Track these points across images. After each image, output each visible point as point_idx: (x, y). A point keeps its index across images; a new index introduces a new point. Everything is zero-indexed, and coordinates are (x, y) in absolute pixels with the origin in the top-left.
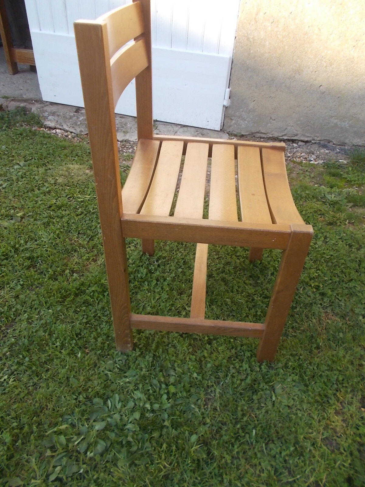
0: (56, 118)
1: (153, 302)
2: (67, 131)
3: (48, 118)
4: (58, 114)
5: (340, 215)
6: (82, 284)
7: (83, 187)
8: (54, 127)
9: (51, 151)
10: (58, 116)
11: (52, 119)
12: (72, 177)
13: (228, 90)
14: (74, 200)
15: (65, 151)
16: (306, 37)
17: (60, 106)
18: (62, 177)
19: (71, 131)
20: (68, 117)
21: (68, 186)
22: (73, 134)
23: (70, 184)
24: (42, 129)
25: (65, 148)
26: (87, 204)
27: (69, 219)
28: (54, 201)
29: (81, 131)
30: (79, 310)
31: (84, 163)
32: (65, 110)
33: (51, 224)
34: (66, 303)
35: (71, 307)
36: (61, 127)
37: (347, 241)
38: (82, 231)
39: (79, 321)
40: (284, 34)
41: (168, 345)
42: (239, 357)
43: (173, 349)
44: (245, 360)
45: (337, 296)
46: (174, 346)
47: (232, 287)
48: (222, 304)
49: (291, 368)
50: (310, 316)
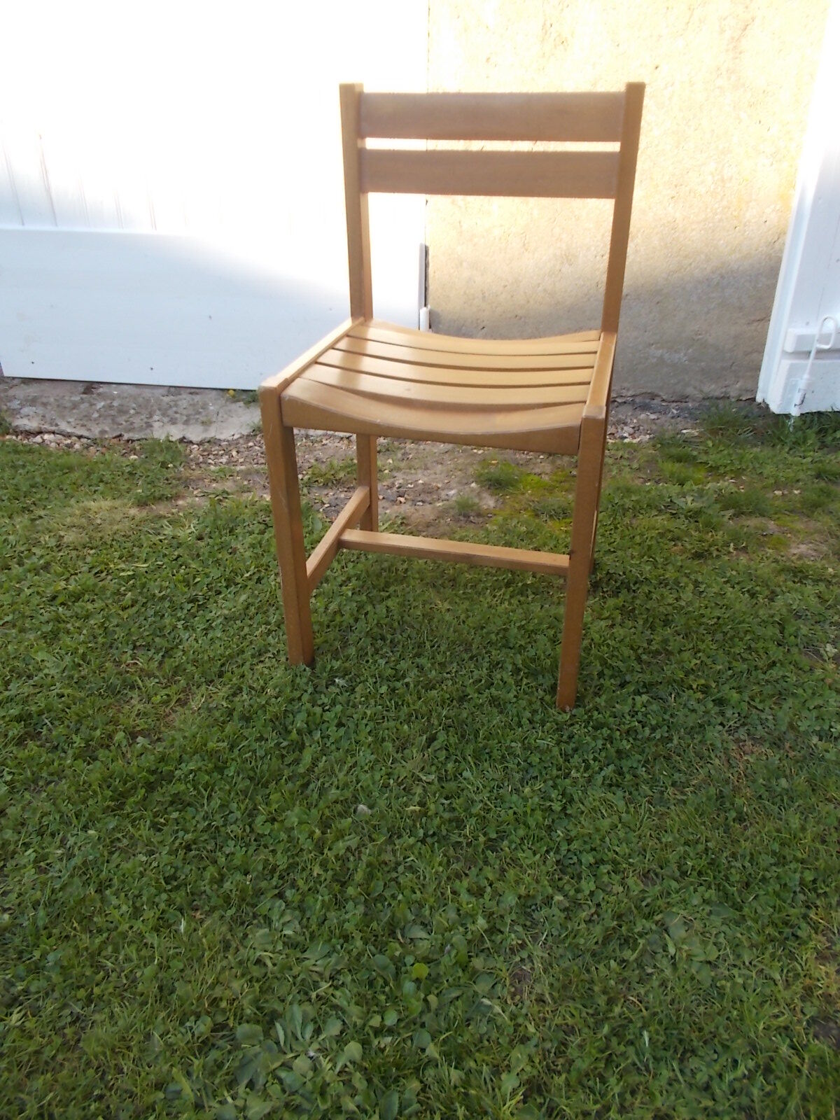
0: (40, 410)
1: (341, 776)
2: (69, 436)
3: (22, 411)
4: (44, 400)
5: (712, 536)
6: (163, 759)
7: (129, 544)
8: (37, 430)
9: (39, 480)
10: (45, 405)
11: (31, 413)
12: (97, 528)
13: (424, 311)
14: (110, 577)
15: (72, 475)
17: (47, 384)
18: (74, 529)
19: (79, 433)
20: (68, 405)
21: (92, 549)
22: (84, 440)
23: (94, 544)
24: (8, 437)
25: (71, 469)
26: (144, 580)
27: (107, 618)
28: (63, 584)
29: (103, 432)
30: (162, 820)
31: (121, 496)
32: (60, 390)
33: (61, 635)
34: (128, 809)
35: (141, 817)
36: (53, 428)
37: (742, 585)
38: (141, 640)
39: (167, 848)
41: (395, 869)
42: (569, 870)
43: (410, 875)
44: (584, 875)
45: (752, 703)
46: (411, 869)
47: (518, 716)
48: (503, 757)
49: (695, 873)
50: (706, 753)
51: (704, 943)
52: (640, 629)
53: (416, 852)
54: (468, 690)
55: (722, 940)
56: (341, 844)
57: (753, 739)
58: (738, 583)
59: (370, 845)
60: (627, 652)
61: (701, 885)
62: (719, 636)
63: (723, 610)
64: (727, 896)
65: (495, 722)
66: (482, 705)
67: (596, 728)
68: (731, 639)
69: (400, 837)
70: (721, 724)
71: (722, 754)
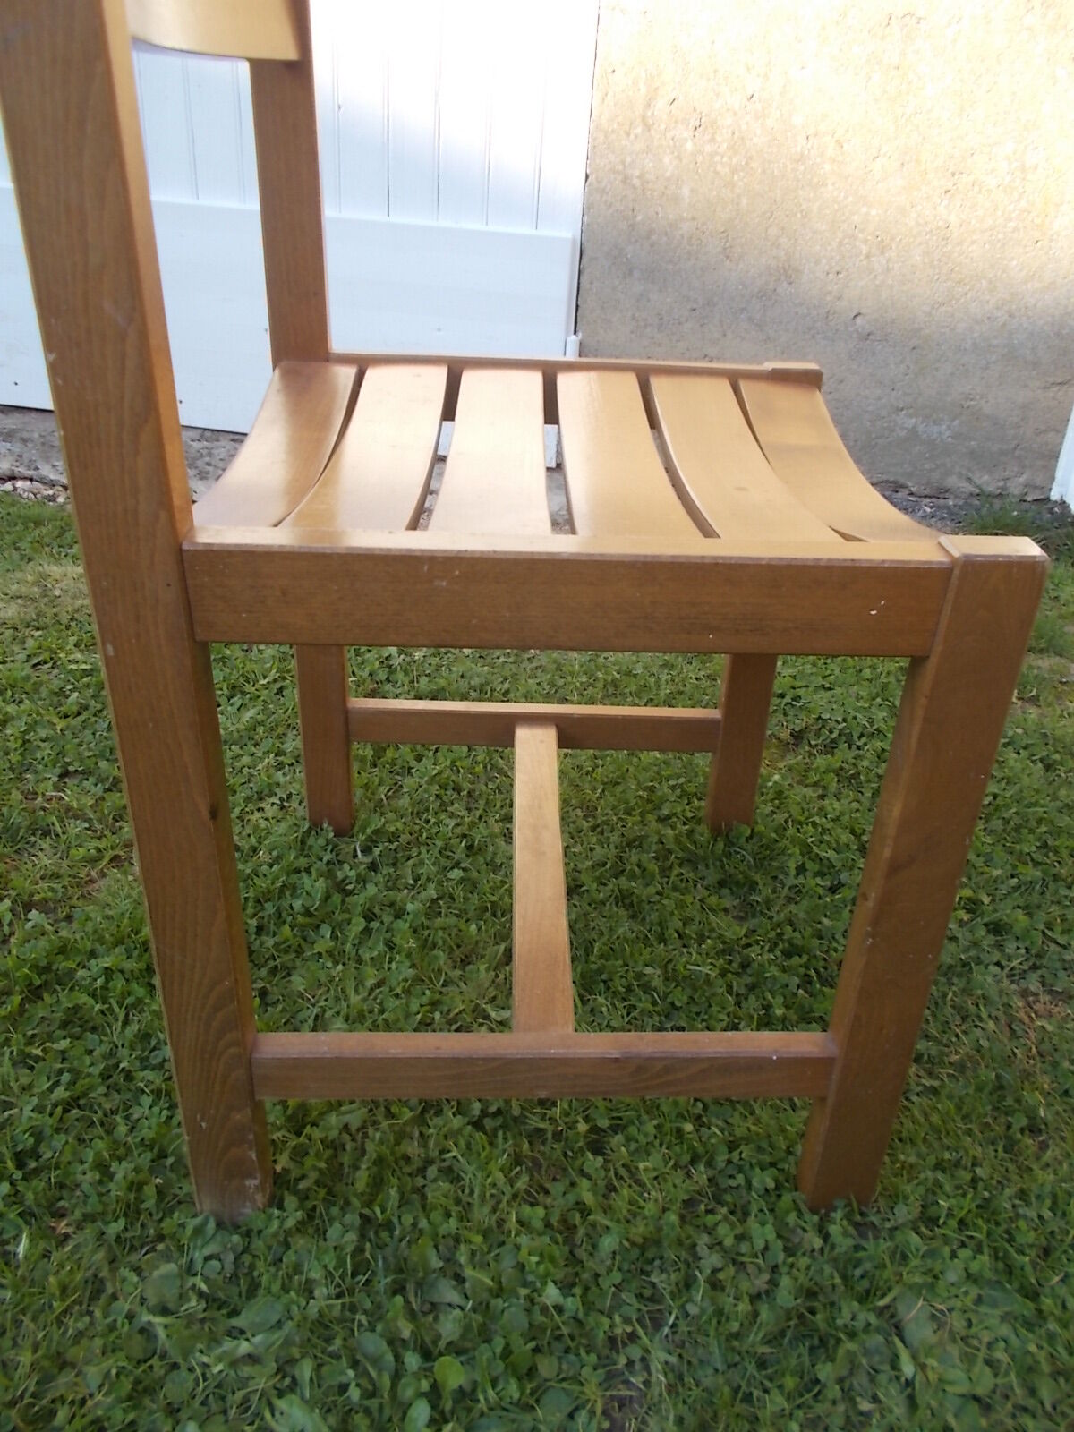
0: (17, 448)
6: (63, 949)
14: (55, 672)
15: (37, 531)
16: (802, 168)
20: (58, 443)
23: (45, 622)
32: (49, 424)
35: (6, 1044)
36: (31, 473)
40: (735, 160)
41: (422, 1171)
42: (728, 1198)
43: (444, 1185)
44: (754, 1209)
45: (1049, 933)
46: (450, 1174)
47: (660, 924)
48: (629, 989)
49: (953, 1223)
50: (973, 1009)
51: (968, 1359)
52: (867, 803)
53: (462, 1143)
54: (584, 878)
55: (1000, 1355)
56: (333, 1119)
57: (1051, 992)
58: (1025, 748)
59: (385, 1124)
60: (845, 837)
61: (963, 1245)
62: (996, 824)
63: (1003, 784)
64: (1010, 1270)
65: (621, 931)
66: (603, 903)
67: (788, 955)
68: (1017, 829)
69: (439, 1113)
70: (998, 964)
71: (1000, 1014)
